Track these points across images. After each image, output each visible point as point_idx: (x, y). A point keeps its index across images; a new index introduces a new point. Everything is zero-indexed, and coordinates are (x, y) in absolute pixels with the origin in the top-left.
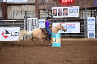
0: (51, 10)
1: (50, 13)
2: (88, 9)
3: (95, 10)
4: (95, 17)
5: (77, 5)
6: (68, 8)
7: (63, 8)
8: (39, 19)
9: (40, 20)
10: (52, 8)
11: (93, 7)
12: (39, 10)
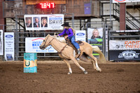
0: (23, 19)
1: (22, 24)
2: (76, 18)
3: (86, 20)
4: (86, 30)
5: (61, 13)
6: (48, 16)
7: (40, 16)
8: (5, 31)
9: (6, 34)
10: (25, 16)
11: (83, 15)
12: (5, 19)
